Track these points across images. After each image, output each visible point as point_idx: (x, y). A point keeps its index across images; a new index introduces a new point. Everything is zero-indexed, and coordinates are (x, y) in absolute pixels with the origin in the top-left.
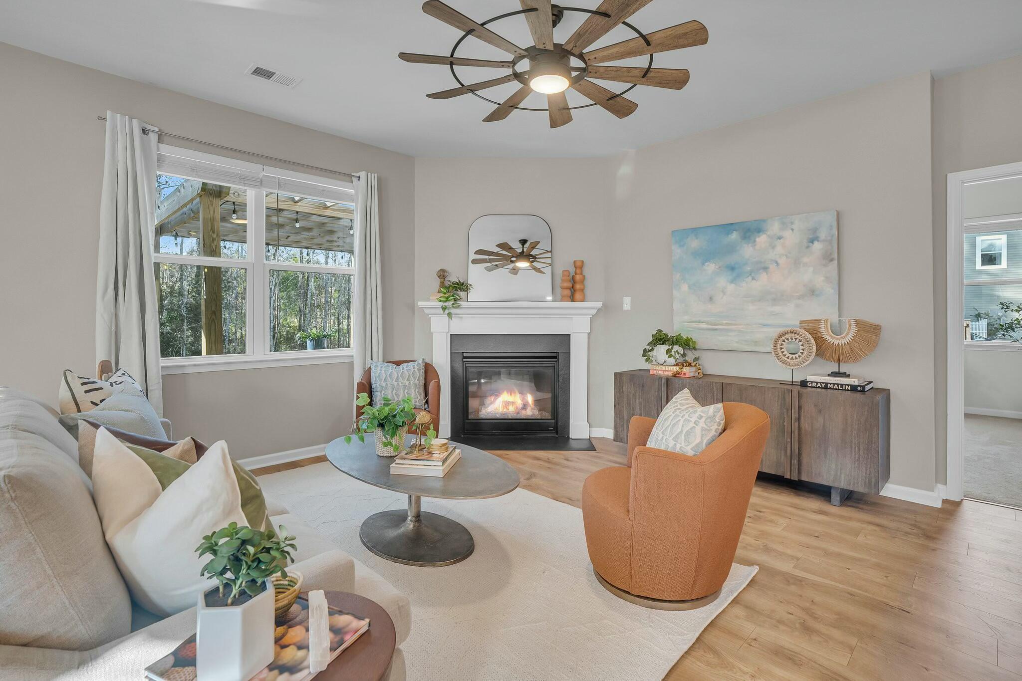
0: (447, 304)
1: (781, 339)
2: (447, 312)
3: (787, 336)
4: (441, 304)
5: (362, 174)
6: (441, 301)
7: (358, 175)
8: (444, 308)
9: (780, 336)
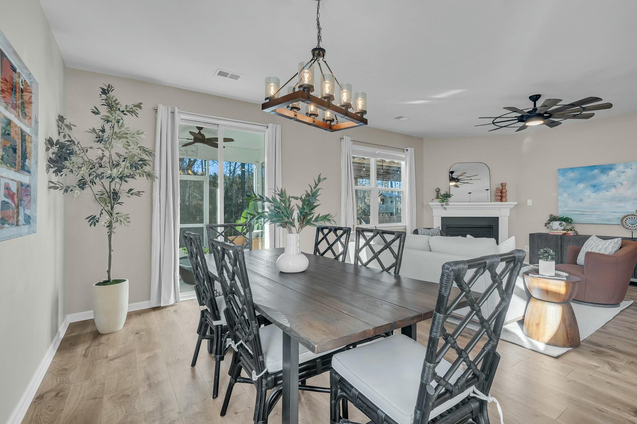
0: (442, 203)
1: (625, 218)
2: (443, 207)
3: (629, 217)
4: (440, 204)
5: (409, 149)
6: (440, 202)
7: (406, 149)
8: (442, 205)
9: (625, 217)
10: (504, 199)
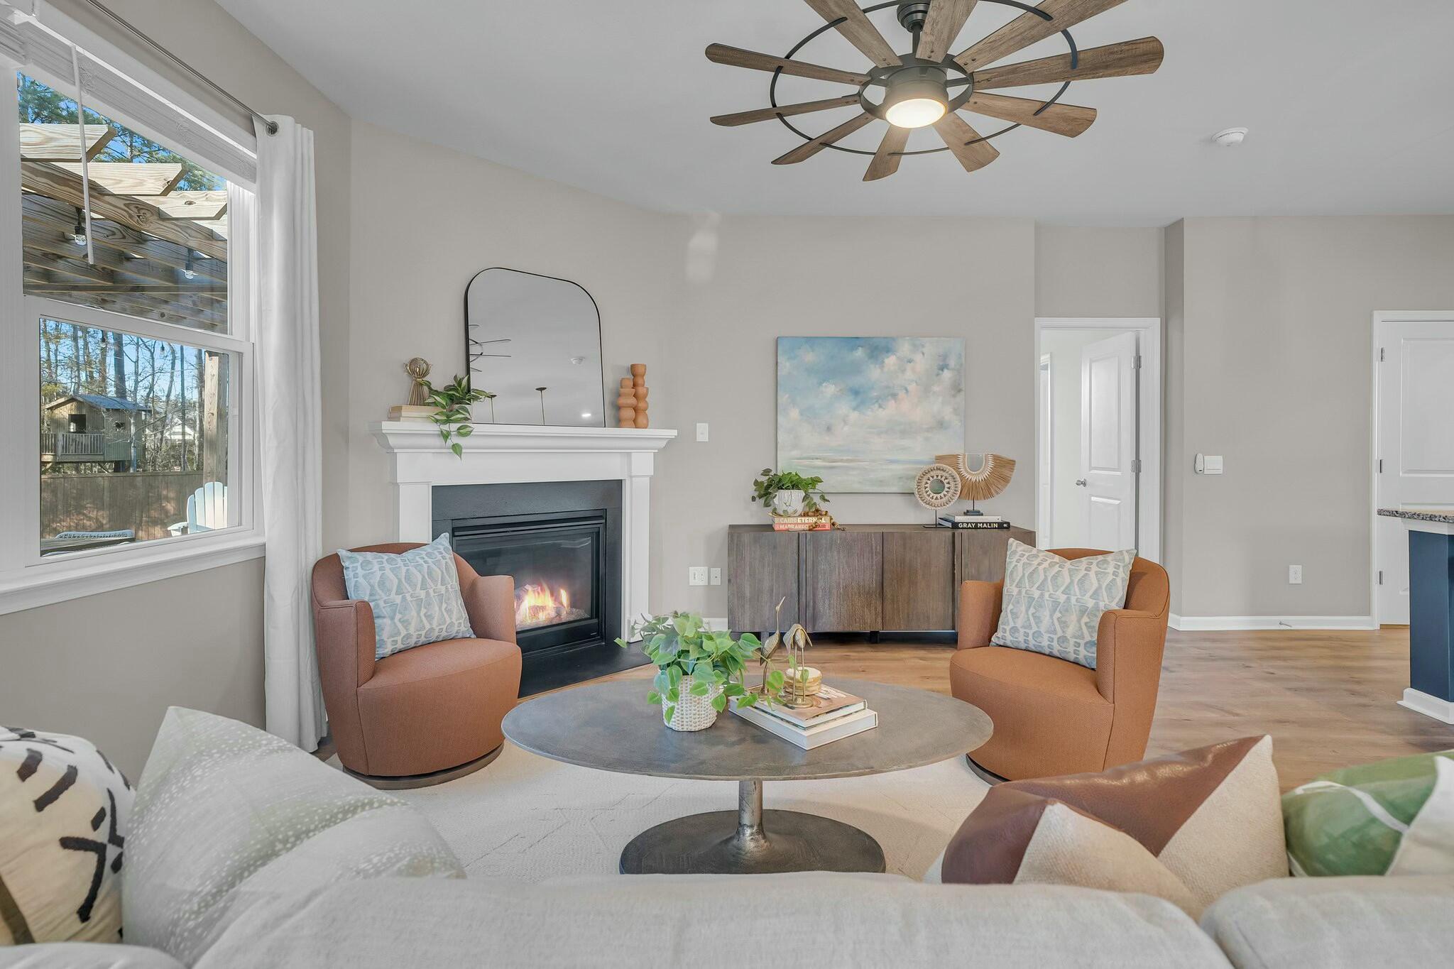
0: (445, 427)
1: (926, 477)
2: (450, 442)
3: (932, 473)
4: (435, 428)
5: (285, 122)
6: (437, 421)
7: (269, 118)
8: (446, 436)
9: (925, 473)
10: (641, 420)
